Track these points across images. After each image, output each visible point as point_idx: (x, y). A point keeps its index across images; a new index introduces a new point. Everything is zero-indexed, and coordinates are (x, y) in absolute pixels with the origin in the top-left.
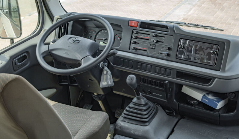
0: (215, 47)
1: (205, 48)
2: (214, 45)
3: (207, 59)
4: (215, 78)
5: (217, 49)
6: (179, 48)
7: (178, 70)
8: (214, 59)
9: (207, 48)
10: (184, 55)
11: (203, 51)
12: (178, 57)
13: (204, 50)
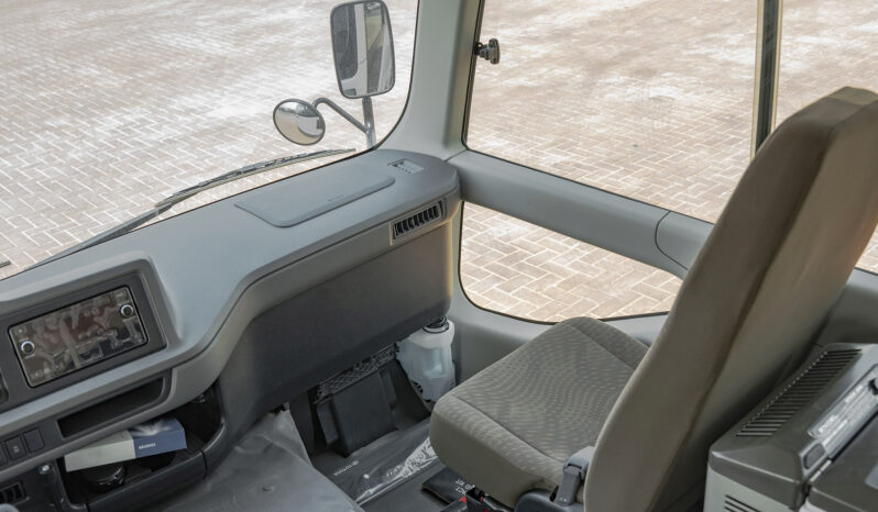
0: (119, 294)
1: (95, 311)
2: (115, 292)
3: (117, 337)
4: (169, 371)
5: (127, 298)
6: (23, 356)
7: (59, 417)
8: (137, 327)
9: (102, 309)
10: (50, 364)
11: (95, 323)
12: (33, 381)
13: (95, 319)
